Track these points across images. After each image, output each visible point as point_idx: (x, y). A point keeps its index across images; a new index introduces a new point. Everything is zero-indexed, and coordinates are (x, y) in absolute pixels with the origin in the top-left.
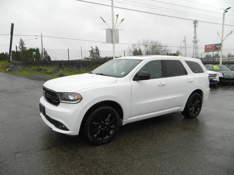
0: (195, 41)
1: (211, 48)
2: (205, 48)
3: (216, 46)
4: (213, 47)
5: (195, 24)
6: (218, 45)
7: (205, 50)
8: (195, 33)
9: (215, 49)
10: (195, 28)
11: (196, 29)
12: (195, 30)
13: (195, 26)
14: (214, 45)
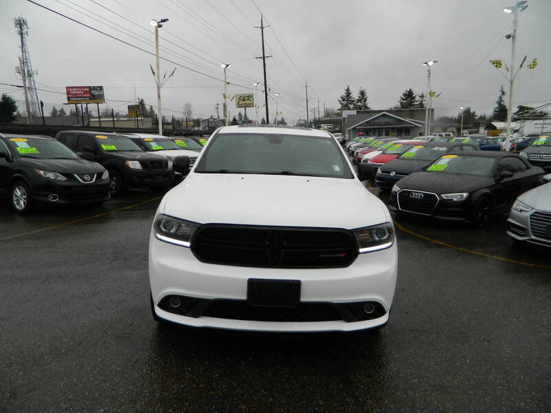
0: (26, 71)
1: (81, 94)
2: (68, 93)
3: (93, 92)
4: (85, 92)
5: (21, 28)
6: (95, 88)
7: (68, 99)
8: (24, 51)
9: (90, 99)
10: (22, 38)
11: (25, 43)
12: (23, 44)
13: (21, 34)
14: (88, 89)
